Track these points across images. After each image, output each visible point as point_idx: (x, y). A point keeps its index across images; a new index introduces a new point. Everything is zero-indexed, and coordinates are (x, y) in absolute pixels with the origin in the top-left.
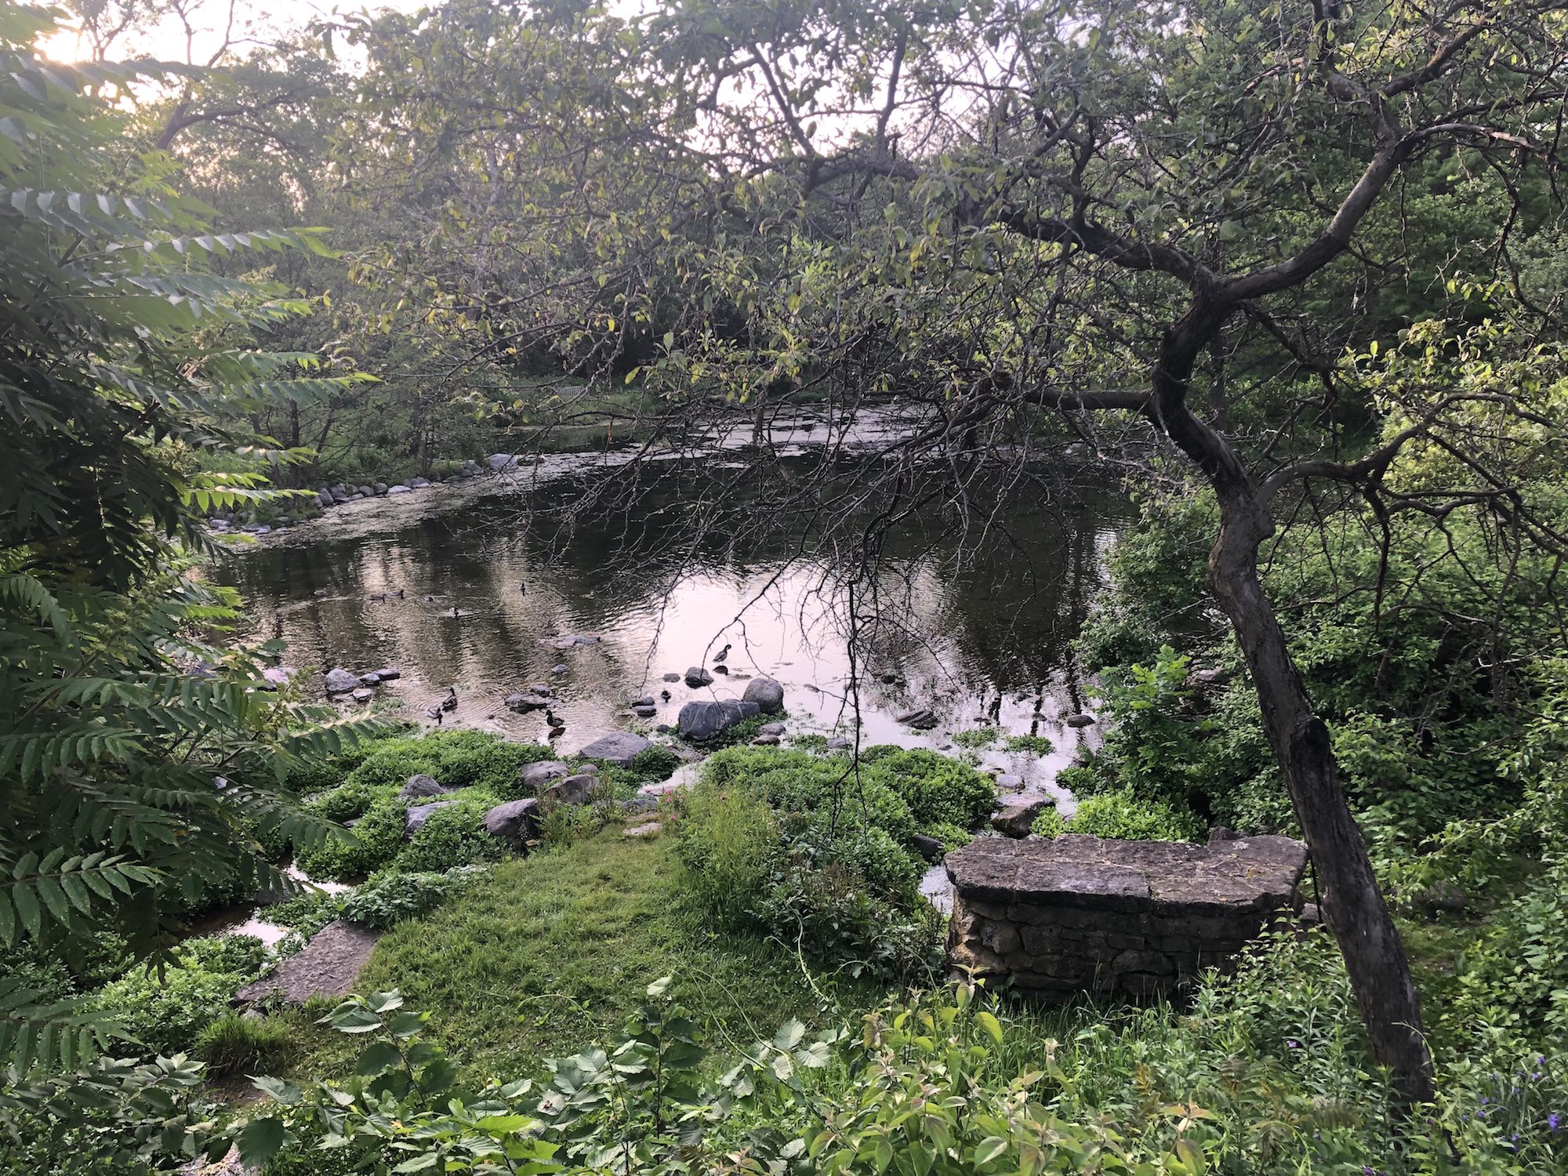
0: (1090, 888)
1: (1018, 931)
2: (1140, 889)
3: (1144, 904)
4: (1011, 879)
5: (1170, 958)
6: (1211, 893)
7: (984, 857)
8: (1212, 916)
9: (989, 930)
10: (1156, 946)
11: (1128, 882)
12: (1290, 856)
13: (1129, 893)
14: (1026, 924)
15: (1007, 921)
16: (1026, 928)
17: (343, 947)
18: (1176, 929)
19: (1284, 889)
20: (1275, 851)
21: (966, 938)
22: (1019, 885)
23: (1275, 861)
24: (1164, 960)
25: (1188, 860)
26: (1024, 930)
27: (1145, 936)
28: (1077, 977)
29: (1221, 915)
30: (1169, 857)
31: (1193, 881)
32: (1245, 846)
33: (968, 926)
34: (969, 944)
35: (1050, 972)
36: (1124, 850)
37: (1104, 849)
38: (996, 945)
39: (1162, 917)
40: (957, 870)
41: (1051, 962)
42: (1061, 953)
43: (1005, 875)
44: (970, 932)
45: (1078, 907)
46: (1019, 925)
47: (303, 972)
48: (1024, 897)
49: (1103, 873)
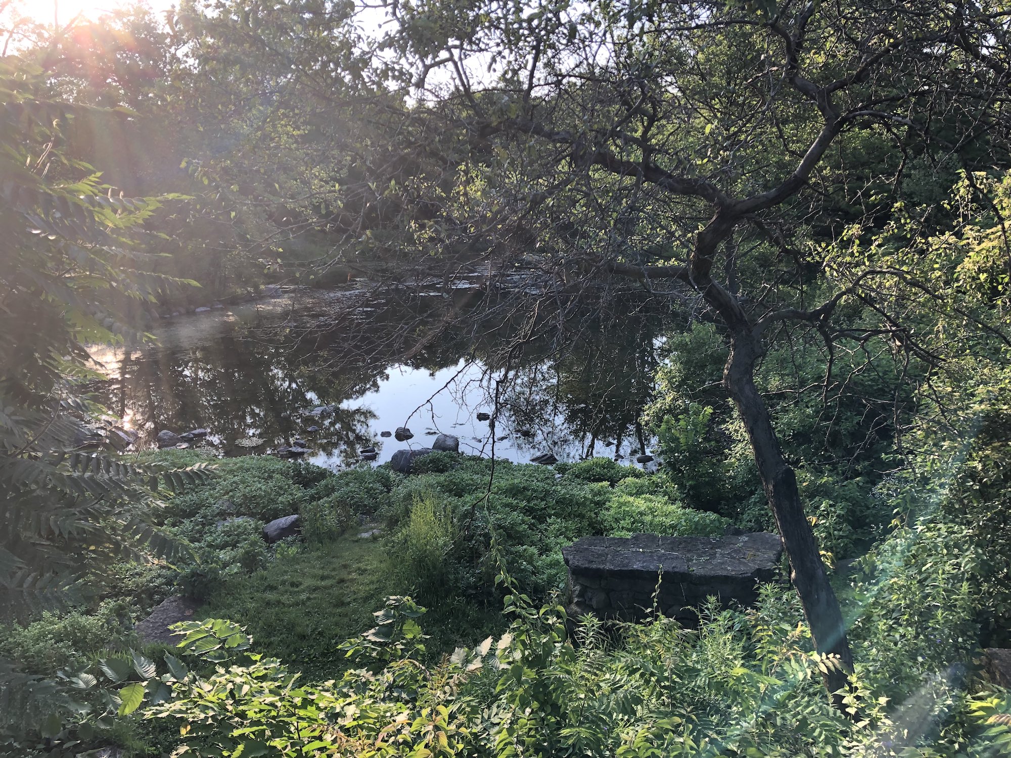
0: (652, 567)
1: (607, 595)
2: (682, 567)
3: (685, 577)
4: (603, 562)
6: (726, 569)
7: (587, 549)
8: (726, 583)
9: (590, 594)
11: (675, 563)
13: (676, 570)
14: (613, 590)
15: (601, 589)
17: (175, 614)
19: (770, 566)
21: (576, 600)
22: (608, 566)
23: (765, 548)
25: (712, 548)
26: (612, 594)
27: (686, 596)
29: (732, 583)
30: (701, 546)
31: (714, 562)
33: (577, 592)
34: (578, 604)
36: (673, 543)
37: (660, 542)
38: (594, 603)
39: (696, 584)
40: (570, 557)
42: (634, 607)
43: (600, 560)
44: (578, 596)
45: (643, 579)
46: (608, 591)
47: (149, 631)
48: (612, 573)
49: (660, 558)
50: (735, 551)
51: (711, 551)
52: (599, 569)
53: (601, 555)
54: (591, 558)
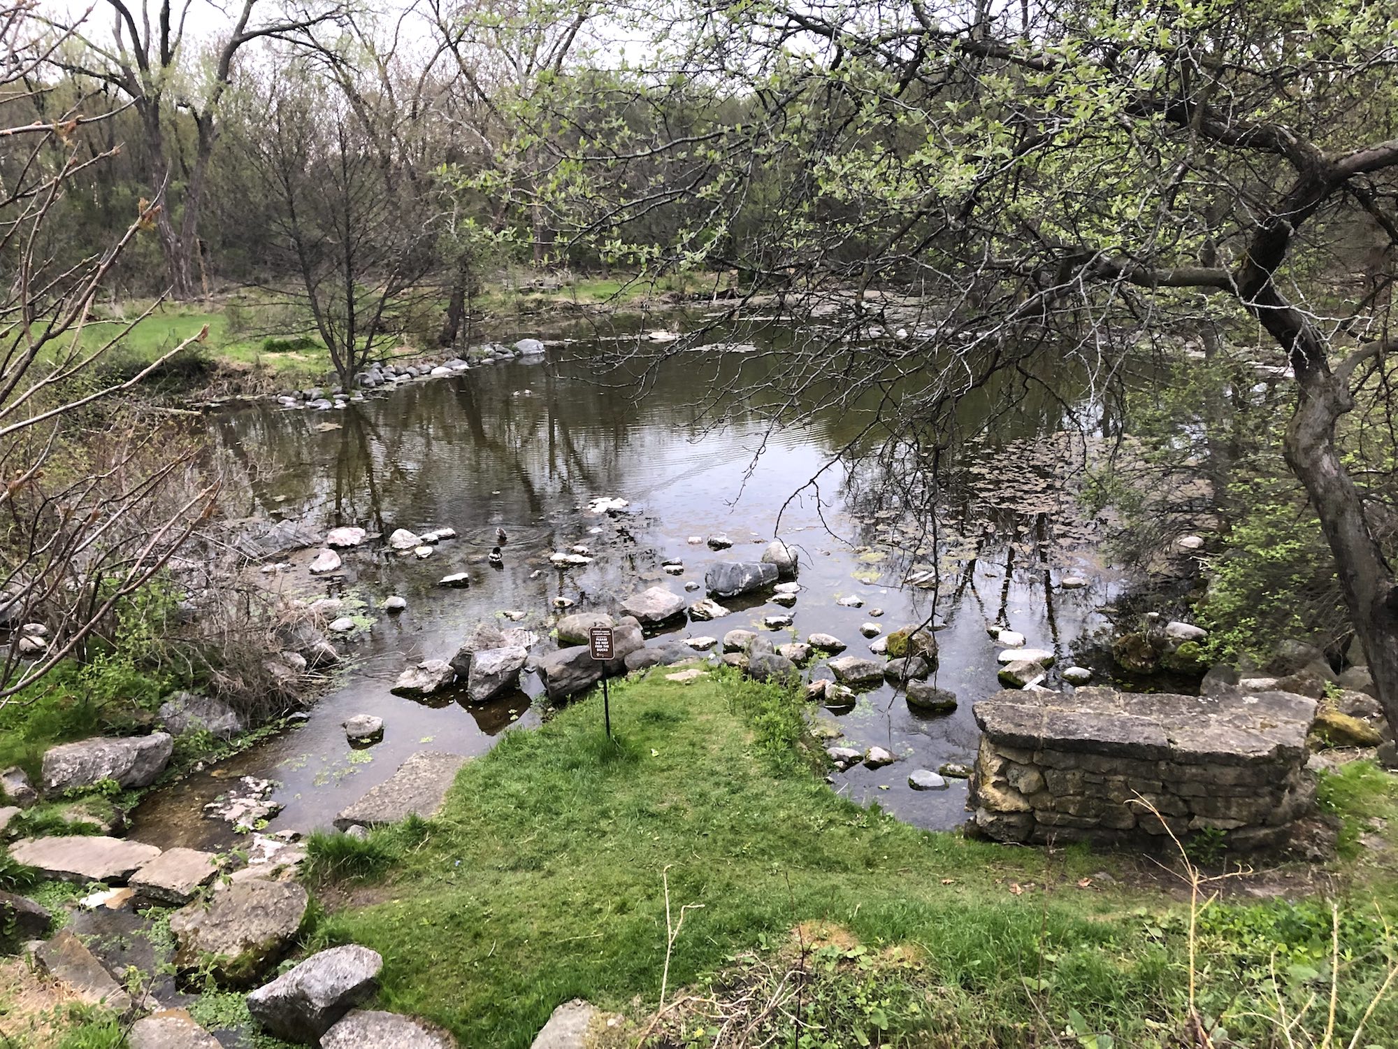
0: (1113, 737)
1: (1042, 774)
2: (1159, 737)
3: (1164, 753)
4: (1037, 727)
5: (1185, 801)
6: (1226, 743)
7: (1012, 707)
8: (1228, 765)
9: (1015, 772)
10: (1172, 790)
11: (1148, 731)
12: (1298, 712)
13: (1150, 742)
14: (1050, 767)
15: (1031, 765)
16: (1051, 772)
17: (428, 774)
18: (1194, 775)
19: (1300, 742)
20: (1284, 705)
21: (994, 779)
22: (1044, 733)
23: (1286, 715)
24: (1180, 804)
25: (1202, 713)
26: (1048, 773)
27: (1163, 781)
28: (1096, 816)
29: (1238, 765)
30: (1184, 709)
31: (1207, 732)
32: (1255, 700)
33: (996, 769)
34: (996, 785)
35: (1071, 811)
36: (1142, 703)
37: (1122, 701)
38: (1022, 785)
39: (1180, 764)
40: (987, 719)
41: (1073, 803)
42: (1082, 794)
43: (1031, 723)
44: (998, 774)
45: (1102, 754)
46: (1042, 769)
47: (395, 795)
48: (1051, 744)
49: (1123, 725)
50: (1238, 717)
51: (1203, 718)
52: (1032, 737)
53: (1033, 716)
54: (1017, 720)
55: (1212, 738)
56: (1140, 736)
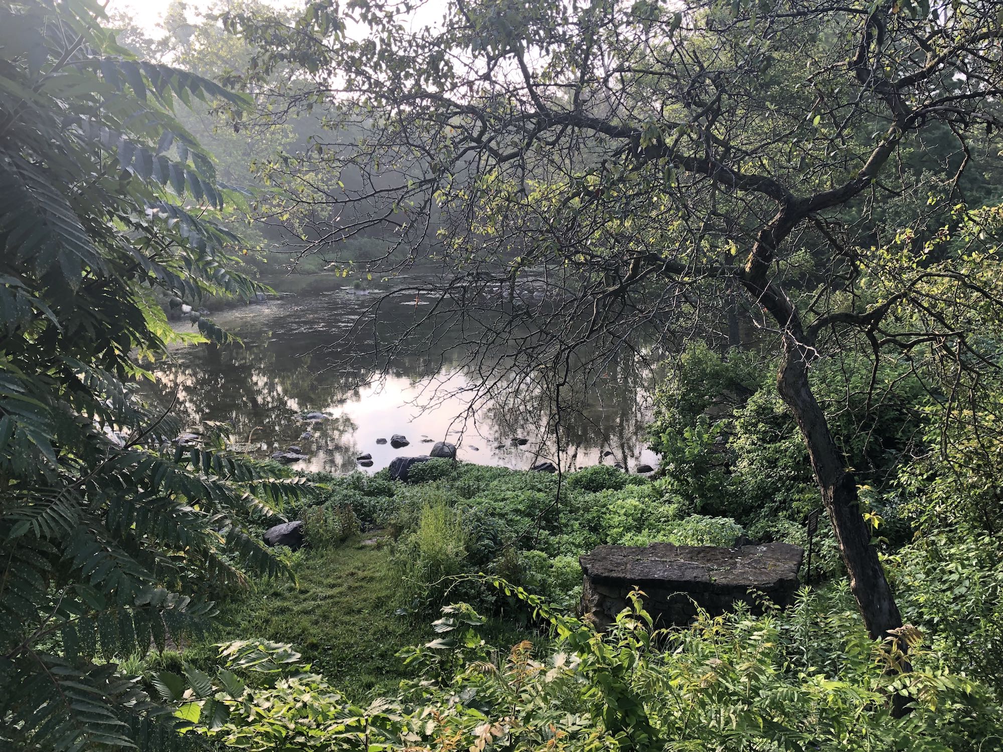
0: (674, 577)
2: (704, 577)
3: (706, 586)
4: (623, 571)
6: (747, 578)
7: (604, 558)
9: (608, 604)
11: (696, 572)
13: (698, 580)
15: (619, 598)
19: (791, 576)
21: (594, 609)
22: (628, 576)
25: (731, 558)
27: (707, 607)
30: (720, 557)
31: (735, 572)
32: (765, 549)
33: (595, 602)
34: (595, 613)
36: (692, 552)
37: (679, 552)
38: (613, 613)
40: (589, 566)
43: (619, 569)
44: (596, 606)
45: (666, 588)
49: (680, 567)
50: (755, 561)
51: (731, 561)
52: (618, 578)
54: (610, 567)
55: (737, 575)
56: (689, 575)
